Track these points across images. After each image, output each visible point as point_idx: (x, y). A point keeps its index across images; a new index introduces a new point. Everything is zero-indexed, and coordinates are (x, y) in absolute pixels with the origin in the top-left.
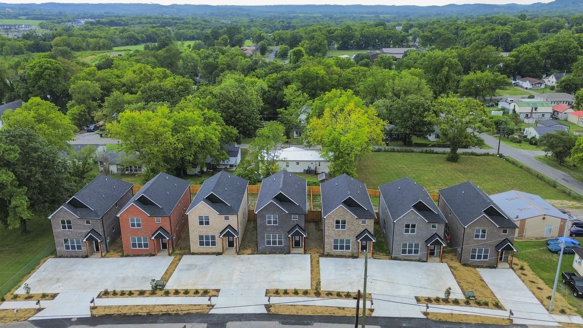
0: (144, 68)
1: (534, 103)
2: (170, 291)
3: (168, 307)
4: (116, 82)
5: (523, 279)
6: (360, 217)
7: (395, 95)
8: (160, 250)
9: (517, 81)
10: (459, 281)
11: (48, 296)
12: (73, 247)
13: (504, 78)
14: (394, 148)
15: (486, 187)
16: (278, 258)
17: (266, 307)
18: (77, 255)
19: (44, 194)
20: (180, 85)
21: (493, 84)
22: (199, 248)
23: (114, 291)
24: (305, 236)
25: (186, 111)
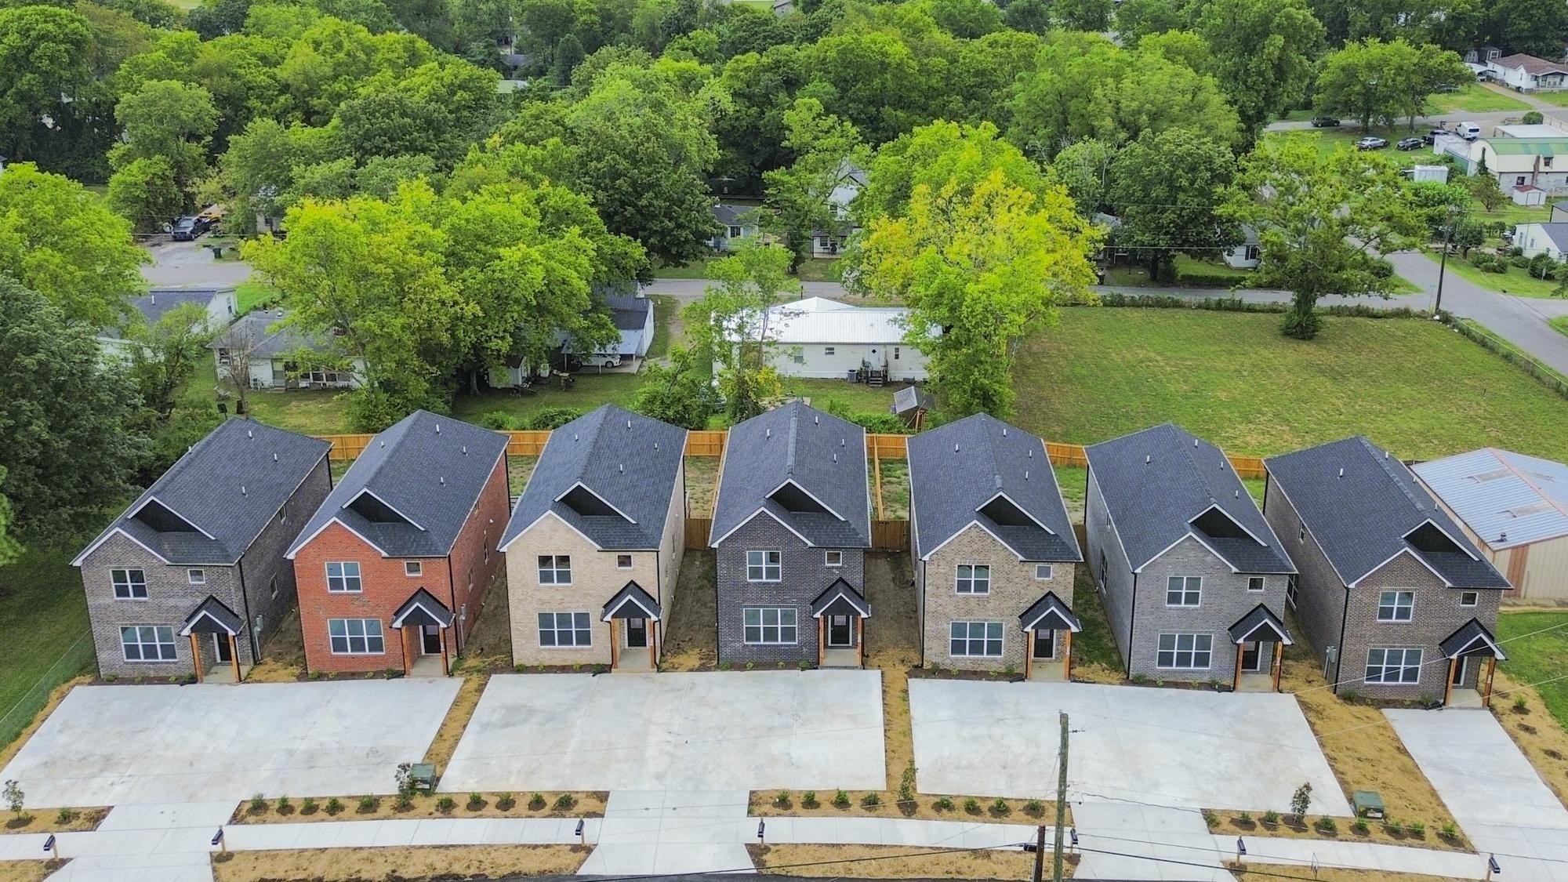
0: (348, 33)
1: (1543, 143)
2: (455, 799)
3: (452, 853)
4: (259, 76)
5: (1524, 743)
6: (1031, 557)
7: (1123, 124)
8: (420, 656)
9: (1490, 66)
10: (1333, 754)
11: (77, 815)
12: (150, 652)
13: (1450, 61)
14: (1120, 296)
15: (1404, 426)
16: (782, 682)
17: (751, 853)
18: (162, 674)
19: (55, 478)
20: (460, 87)
21: (1417, 79)
22: (539, 651)
23: (284, 800)
24: (864, 615)
25: (487, 197)
